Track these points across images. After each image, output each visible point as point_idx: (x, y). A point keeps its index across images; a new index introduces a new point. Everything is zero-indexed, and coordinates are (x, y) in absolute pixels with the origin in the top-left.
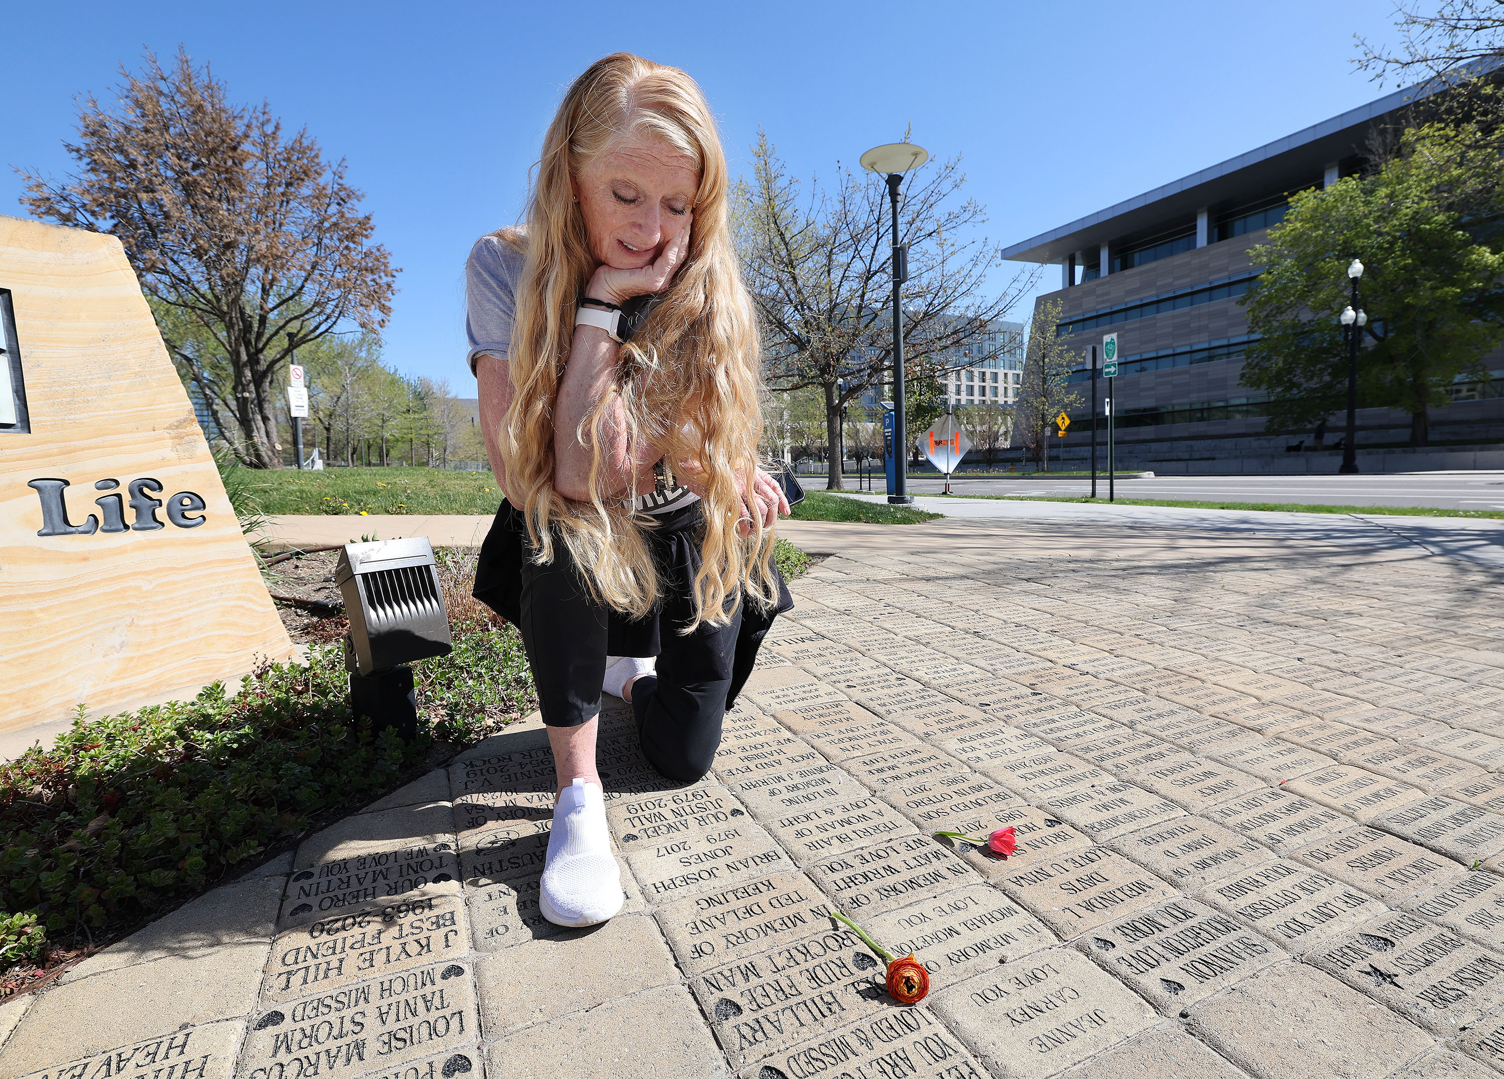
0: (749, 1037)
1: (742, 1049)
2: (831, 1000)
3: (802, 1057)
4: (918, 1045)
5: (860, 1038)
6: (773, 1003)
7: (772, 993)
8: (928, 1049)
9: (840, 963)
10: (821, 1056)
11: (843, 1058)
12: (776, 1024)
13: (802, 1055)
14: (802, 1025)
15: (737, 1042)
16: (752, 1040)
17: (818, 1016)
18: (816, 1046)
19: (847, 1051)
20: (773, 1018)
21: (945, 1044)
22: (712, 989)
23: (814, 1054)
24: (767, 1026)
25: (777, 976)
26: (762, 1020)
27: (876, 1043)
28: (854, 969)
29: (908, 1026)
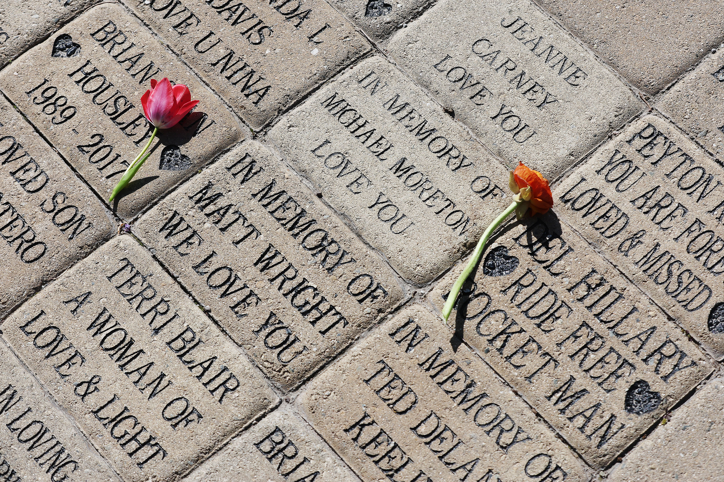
0: (674, 361)
1: (694, 363)
2: (583, 287)
3: (681, 297)
4: (621, 188)
5: (632, 246)
6: (612, 350)
7: (593, 358)
8: (622, 178)
9: (514, 289)
10: (674, 279)
11: (667, 257)
12: (643, 338)
13: (680, 298)
14: (635, 309)
15: (687, 371)
16: (678, 356)
17: (613, 295)
18: (661, 289)
19: (656, 255)
20: (635, 344)
21: (609, 163)
22: (614, 428)
23: (673, 287)
24: (652, 345)
25: (563, 358)
26: (644, 354)
27: (633, 228)
28: (519, 271)
29: (595, 200)
